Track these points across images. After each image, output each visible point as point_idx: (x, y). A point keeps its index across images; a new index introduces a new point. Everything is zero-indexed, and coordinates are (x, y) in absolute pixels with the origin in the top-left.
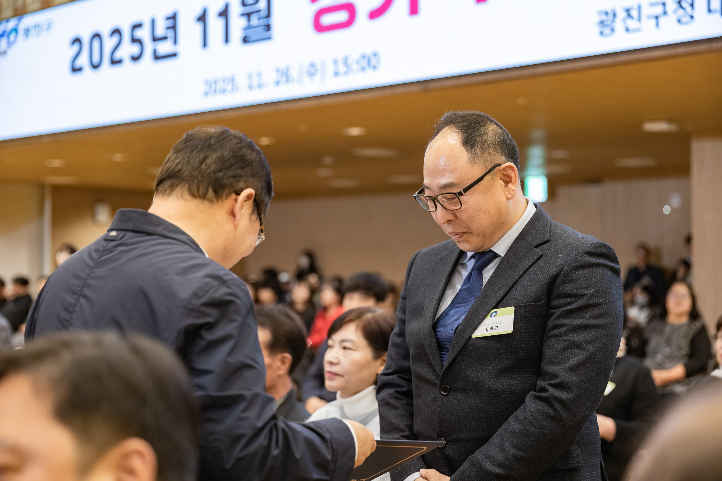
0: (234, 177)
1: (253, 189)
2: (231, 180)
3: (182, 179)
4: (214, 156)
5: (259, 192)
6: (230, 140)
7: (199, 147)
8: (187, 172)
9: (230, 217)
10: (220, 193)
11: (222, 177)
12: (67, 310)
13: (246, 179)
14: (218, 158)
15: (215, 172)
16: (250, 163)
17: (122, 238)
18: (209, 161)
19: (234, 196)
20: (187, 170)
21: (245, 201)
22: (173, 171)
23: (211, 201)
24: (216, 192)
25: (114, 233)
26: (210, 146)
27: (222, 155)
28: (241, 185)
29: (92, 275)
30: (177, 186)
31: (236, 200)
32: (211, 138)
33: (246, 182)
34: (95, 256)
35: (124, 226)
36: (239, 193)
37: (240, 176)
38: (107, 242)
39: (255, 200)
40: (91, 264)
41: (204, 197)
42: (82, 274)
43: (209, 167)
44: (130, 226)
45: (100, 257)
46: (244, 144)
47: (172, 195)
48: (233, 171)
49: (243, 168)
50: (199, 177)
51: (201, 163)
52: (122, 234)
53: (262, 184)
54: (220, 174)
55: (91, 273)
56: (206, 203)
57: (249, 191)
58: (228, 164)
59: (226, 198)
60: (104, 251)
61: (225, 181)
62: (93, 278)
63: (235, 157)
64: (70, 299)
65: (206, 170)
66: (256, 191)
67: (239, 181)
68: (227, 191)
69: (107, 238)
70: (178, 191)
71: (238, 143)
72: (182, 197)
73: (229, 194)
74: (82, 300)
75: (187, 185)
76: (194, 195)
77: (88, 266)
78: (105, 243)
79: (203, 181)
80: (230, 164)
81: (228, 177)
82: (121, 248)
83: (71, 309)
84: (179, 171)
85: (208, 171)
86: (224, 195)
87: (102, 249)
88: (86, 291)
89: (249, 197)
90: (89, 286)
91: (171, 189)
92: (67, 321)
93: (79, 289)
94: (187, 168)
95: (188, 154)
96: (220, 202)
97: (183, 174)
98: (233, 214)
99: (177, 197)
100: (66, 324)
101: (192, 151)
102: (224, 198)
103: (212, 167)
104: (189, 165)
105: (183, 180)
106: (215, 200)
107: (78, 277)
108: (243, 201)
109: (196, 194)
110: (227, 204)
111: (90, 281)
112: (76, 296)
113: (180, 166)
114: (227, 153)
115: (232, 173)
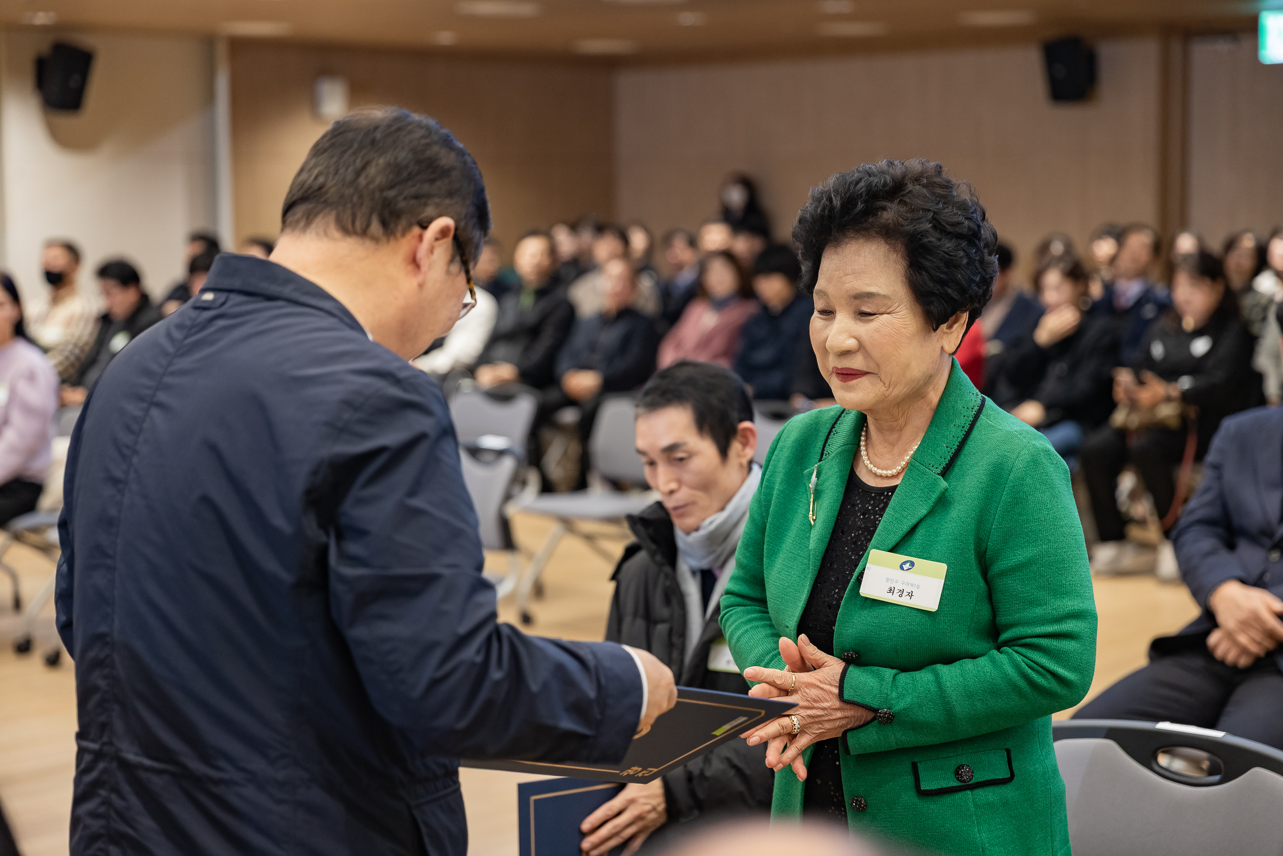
0: (417, 197)
1: (452, 217)
2: (413, 202)
3: (325, 202)
4: (381, 161)
5: (462, 224)
6: (410, 132)
7: (356, 145)
8: (333, 190)
9: (410, 267)
10: (392, 225)
11: (395, 197)
12: (128, 429)
13: (437, 200)
14: (388, 165)
15: (382, 189)
16: (445, 172)
17: (223, 304)
18: (372, 170)
19: (416, 230)
20: (334, 185)
21: (437, 239)
22: (310, 187)
23: (376, 240)
24: (384, 224)
25: (209, 296)
26: (373, 142)
27: (396, 158)
28: (430, 211)
29: (172, 369)
30: (317, 215)
31: (421, 238)
32: (376, 128)
33: (437, 205)
34: (177, 335)
35: (226, 283)
36: (425, 225)
37: (428, 196)
38: (197, 312)
39: (456, 238)
40: (171, 349)
41: (364, 233)
42: (155, 367)
43: (372, 180)
44: (237, 284)
45: (186, 337)
46: (435, 138)
47: (308, 231)
48: (414, 186)
49: (432, 181)
50: (355, 198)
51: (358, 173)
52: (223, 297)
53: (466, 208)
54: (391, 193)
55: (170, 364)
56: (368, 243)
57: (445, 222)
58: (405, 174)
59: (404, 234)
60: (192, 327)
61: (402, 204)
62: (172, 374)
63: (418, 162)
64: (134, 409)
65: (367, 185)
66: (457, 222)
67: (425, 205)
68: (403, 222)
69: (198, 305)
70: (319, 222)
71: (423, 137)
72: (326, 234)
73: (409, 226)
74: (155, 412)
75: (334, 213)
76: (347, 230)
77: (166, 354)
78: (193, 314)
79: (361, 205)
80: (410, 174)
81: (405, 198)
82: (221, 323)
83: (135, 427)
84: (320, 188)
85: (371, 186)
86: (400, 228)
87: (188, 323)
88: (162, 397)
89: (444, 232)
90: (167, 388)
91: (308, 218)
92: (128, 447)
93: (149, 392)
94: (334, 182)
95: (334, 160)
96: (392, 242)
97: (326, 192)
98: (414, 262)
99: (318, 234)
100: (127, 452)
101: (344, 152)
102: (399, 234)
103: (379, 180)
104: (337, 177)
105: (327, 204)
106: (384, 239)
107: (148, 373)
108: (433, 239)
109: (350, 227)
110: (404, 245)
111: (168, 380)
112: (145, 405)
113: (321, 180)
114: (403, 155)
115: (413, 190)
